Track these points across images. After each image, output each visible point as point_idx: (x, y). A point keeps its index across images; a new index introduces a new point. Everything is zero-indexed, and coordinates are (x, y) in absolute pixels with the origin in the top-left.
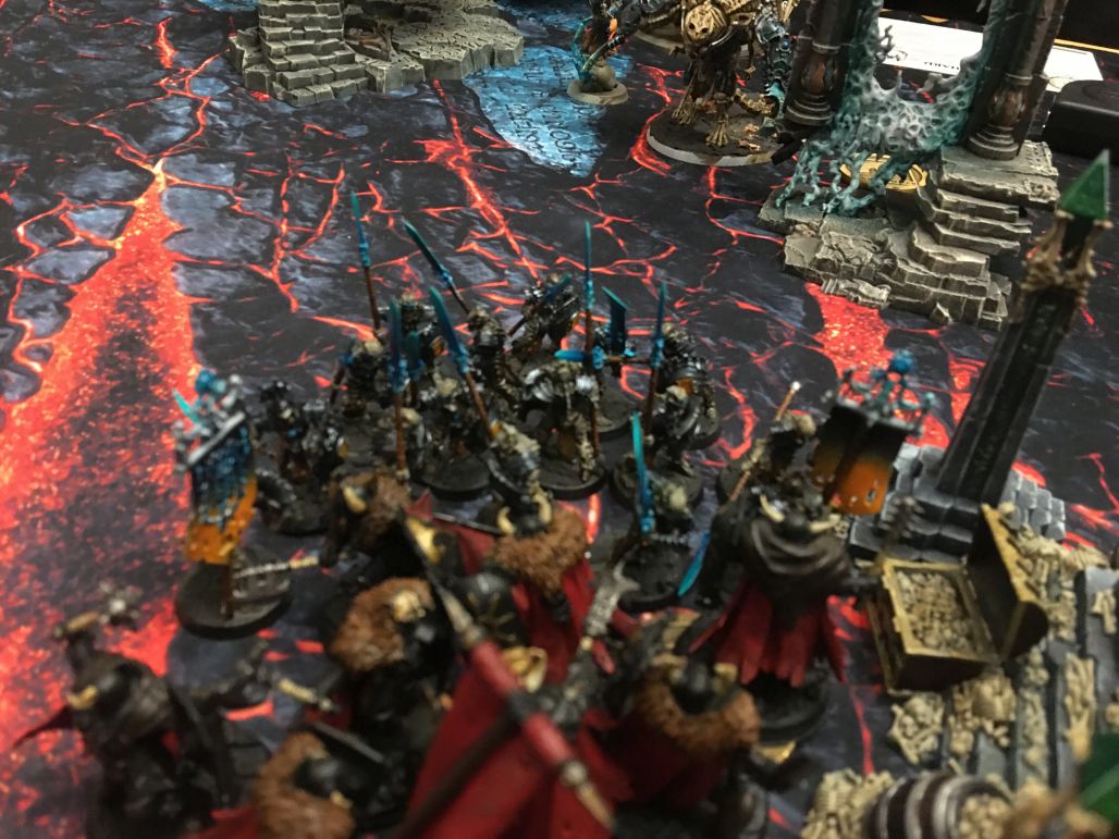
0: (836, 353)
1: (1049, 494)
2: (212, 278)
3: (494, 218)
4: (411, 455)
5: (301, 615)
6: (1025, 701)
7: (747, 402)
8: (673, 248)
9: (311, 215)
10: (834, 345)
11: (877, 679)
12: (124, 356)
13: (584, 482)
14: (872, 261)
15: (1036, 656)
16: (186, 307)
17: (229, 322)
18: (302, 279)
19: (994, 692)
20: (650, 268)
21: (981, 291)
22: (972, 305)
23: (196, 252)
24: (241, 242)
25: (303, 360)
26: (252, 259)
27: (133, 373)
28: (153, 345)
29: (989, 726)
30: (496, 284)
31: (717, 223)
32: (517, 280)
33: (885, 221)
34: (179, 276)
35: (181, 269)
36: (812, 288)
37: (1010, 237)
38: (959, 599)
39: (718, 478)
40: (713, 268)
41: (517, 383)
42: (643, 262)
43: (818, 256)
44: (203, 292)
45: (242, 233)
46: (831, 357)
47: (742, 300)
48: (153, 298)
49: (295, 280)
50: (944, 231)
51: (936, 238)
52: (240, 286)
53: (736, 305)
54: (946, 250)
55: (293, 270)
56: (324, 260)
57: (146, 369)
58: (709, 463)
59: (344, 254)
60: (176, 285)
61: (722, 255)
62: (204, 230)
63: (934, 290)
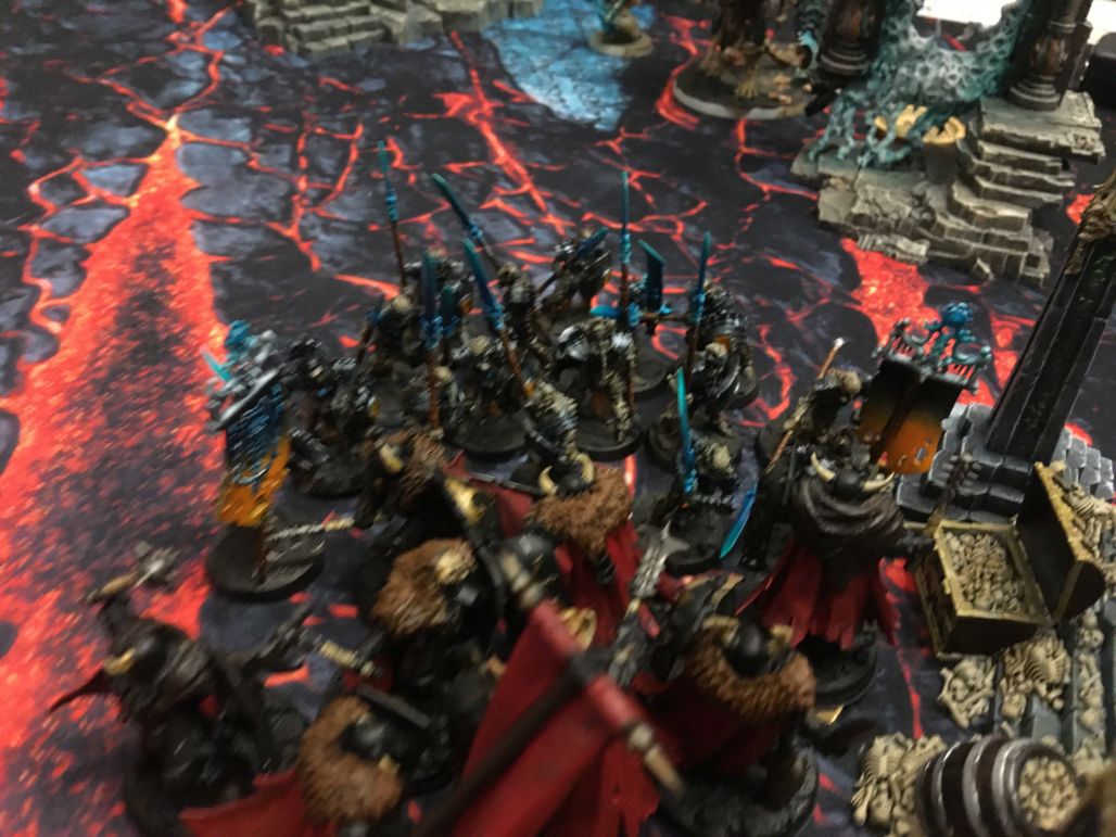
0: (875, 311)
1: (1098, 452)
2: (230, 236)
3: (517, 173)
4: (444, 416)
5: (334, 579)
6: (1080, 663)
7: (784, 361)
8: (703, 205)
9: (330, 171)
10: (873, 302)
11: (925, 642)
12: (143, 316)
13: (620, 443)
14: (910, 216)
15: (1090, 617)
16: (206, 266)
17: (249, 281)
18: (323, 237)
19: (1047, 653)
20: (680, 226)
21: (1023, 246)
22: (1014, 261)
23: (212, 210)
24: (259, 199)
25: (327, 319)
26: (271, 217)
27: (154, 333)
28: (173, 304)
29: (1043, 688)
30: (522, 242)
31: (749, 177)
32: (543, 238)
33: (922, 175)
34: (196, 234)
35: (199, 227)
36: (848, 244)
37: (1054, 190)
38: (1009, 559)
39: (757, 439)
40: (744, 224)
41: (547, 342)
42: (672, 218)
43: (855, 210)
44: (222, 251)
45: (260, 190)
46: (869, 314)
47: (776, 257)
48: (170, 256)
49: (315, 238)
50: (985, 184)
51: (977, 191)
52: (259, 244)
53: (771, 264)
54: (988, 204)
55: (313, 227)
56: (345, 217)
57: (167, 329)
58: (747, 423)
59: (365, 212)
60: (195, 244)
61: (753, 211)
62: (220, 187)
63: (974, 245)
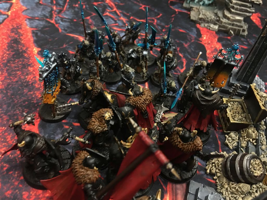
0: (206, 43)
1: (261, 80)
2: (36, 23)
3: (112, 6)
5: (73, 116)
6: (260, 134)
7: (184, 57)
8: (161, 15)
9: (62, 4)
10: (205, 41)
11: (221, 128)
12: (15, 45)
13: (144, 79)
14: (214, 18)
15: (263, 123)
16: (30, 31)
17: (42, 35)
18: (61, 23)
20: (156, 20)
21: (242, 27)
22: (239, 30)
23: (31, 15)
24: (43, 12)
25: (64, 46)
26: (47, 17)
27: (18, 50)
28: (22, 42)
29: (251, 140)
30: (115, 25)
31: (172, 7)
32: (121, 24)
33: (216, 7)
34: (27, 22)
35: (28, 20)
36: (198, 25)
37: (250, 12)
38: (242, 108)
39: (178, 78)
40: (172, 20)
41: (124, 53)
42: (153, 18)
43: (200, 16)
44: (34, 27)
45: (43, 10)
46: (204, 44)
47: (180, 29)
48: (21, 28)
49: (59, 23)
50: (233, 10)
51: (231, 12)
52: (44, 25)
53: (179, 31)
54: (233, 16)
55: (58, 20)
56: (67, 17)
57: (21, 49)
58: (175, 73)
59: (72, 16)
60: (27, 25)
61: (174, 16)
62: (32, 9)
63: (230, 26)
